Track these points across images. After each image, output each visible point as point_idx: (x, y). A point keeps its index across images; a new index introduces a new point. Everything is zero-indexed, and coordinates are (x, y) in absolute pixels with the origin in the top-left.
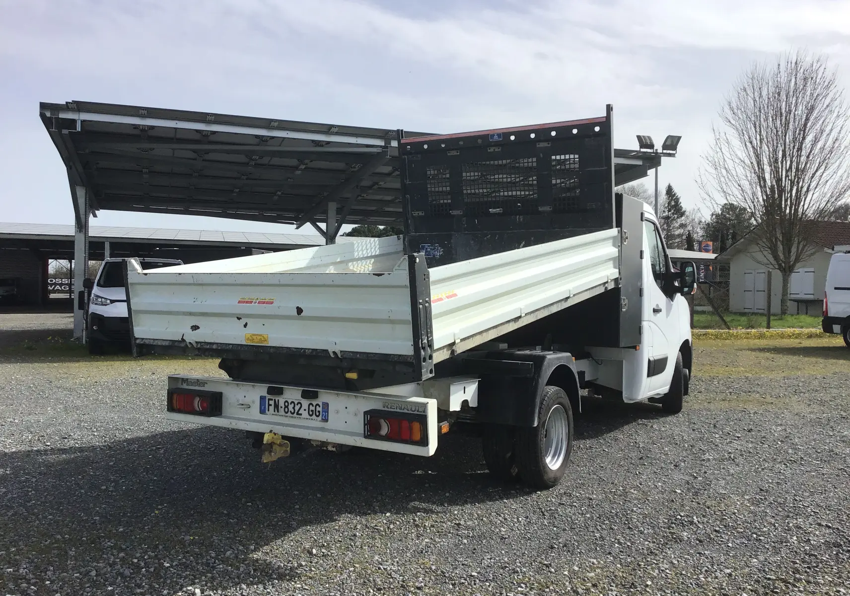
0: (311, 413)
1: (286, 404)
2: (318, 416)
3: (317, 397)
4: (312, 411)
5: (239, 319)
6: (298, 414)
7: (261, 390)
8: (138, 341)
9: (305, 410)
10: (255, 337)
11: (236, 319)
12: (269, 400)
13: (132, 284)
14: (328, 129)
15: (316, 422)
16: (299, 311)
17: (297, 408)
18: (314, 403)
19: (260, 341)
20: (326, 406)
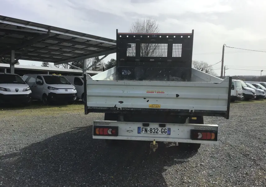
0: (162, 132)
1: (151, 129)
2: (165, 133)
3: (165, 127)
4: (163, 131)
5: (145, 98)
6: (156, 133)
7: (140, 125)
8: (89, 108)
9: (160, 131)
10: (154, 106)
11: (143, 99)
12: (142, 128)
13: (88, 84)
14: (28, 23)
15: (165, 135)
16: (177, 96)
17: (156, 131)
18: (164, 128)
19: (157, 107)
20: (169, 130)
